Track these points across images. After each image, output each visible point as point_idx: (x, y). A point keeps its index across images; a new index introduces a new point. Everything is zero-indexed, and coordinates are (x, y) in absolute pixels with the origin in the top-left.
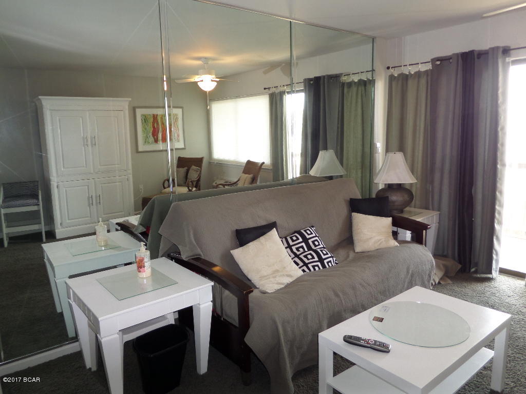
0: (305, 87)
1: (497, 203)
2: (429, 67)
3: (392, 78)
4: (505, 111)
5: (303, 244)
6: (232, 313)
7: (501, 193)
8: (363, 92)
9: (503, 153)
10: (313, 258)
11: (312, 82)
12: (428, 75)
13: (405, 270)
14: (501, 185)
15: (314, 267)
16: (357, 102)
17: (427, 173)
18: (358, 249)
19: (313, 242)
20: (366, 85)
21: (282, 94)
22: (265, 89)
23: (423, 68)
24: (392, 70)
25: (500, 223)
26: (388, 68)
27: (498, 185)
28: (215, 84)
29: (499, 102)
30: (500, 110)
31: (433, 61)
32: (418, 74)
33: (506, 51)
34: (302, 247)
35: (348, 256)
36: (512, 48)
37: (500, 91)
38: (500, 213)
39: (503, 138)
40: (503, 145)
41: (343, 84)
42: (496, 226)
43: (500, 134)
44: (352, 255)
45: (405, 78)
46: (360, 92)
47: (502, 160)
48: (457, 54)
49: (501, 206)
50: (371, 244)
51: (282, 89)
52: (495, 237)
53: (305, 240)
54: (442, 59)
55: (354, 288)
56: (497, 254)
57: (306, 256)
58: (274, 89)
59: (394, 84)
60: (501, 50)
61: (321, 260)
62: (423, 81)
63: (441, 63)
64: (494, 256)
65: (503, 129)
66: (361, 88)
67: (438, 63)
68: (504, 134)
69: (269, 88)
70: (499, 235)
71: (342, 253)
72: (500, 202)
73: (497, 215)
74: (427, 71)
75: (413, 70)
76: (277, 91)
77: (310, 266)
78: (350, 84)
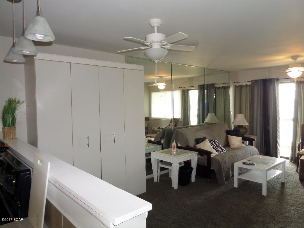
0: (199, 88)
1: (278, 132)
2: (250, 83)
3: (236, 87)
4: (278, 100)
5: (215, 145)
6: (205, 163)
7: (279, 128)
8: (224, 91)
9: (279, 114)
10: (219, 149)
11: (201, 86)
12: (250, 86)
13: (250, 153)
14: (279, 125)
15: (220, 152)
16: (222, 95)
17: (251, 122)
18: (232, 147)
19: (218, 144)
20: (226, 89)
21: (188, 90)
22: (179, 88)
23: (248, 84)
24: (236, 84)
25: (279, 139)
26: (234, 83)
27: (278, 125)
28: (165, 86)
29: (276, 96)
30: (277, 99)
31: (252, 81)
32: (246, 86)
33: (278, 80)
34: (215, 146)
35: (229, 150)
36: (280, 78)
37: (276, 93)
38: (279, 135)
39: (278, 109)
40: (278, 111)
41: (216, 88)
42: (278, 140)
43: (277, 108)
44: (230, 149)
45: (241, 87)
46: (223, 91)
47: (279, 117)
48: (261, 80)
49: (279, 133)
50: (236, 146)
51: (188, 88)
52: (278, 144)
53: (215, 143)
54: (255, 81)
55: (237, 156)
56: (279, 150)
57: (217, 148)
58: (184, 88)
59: (237, 89)
60: (276, 79)
61: (222, 150)
62: (248, 88)
63: (255, 82)
64: (278, 151)
65: (278, 106)
66: (223, 89)
67: (254, 82)
68: (279, 107)
69: (181, 88)
70: (279, 143)
71: (227, 149)
72: (279, 131)
73: (278, 136)
74: (250, 85)
75: (244, 84)
76: (186, 89)
77: (219, 151)
78: (219, 88)
